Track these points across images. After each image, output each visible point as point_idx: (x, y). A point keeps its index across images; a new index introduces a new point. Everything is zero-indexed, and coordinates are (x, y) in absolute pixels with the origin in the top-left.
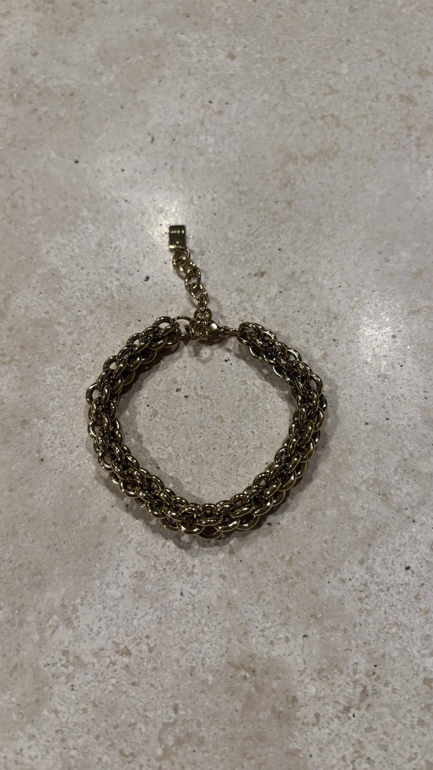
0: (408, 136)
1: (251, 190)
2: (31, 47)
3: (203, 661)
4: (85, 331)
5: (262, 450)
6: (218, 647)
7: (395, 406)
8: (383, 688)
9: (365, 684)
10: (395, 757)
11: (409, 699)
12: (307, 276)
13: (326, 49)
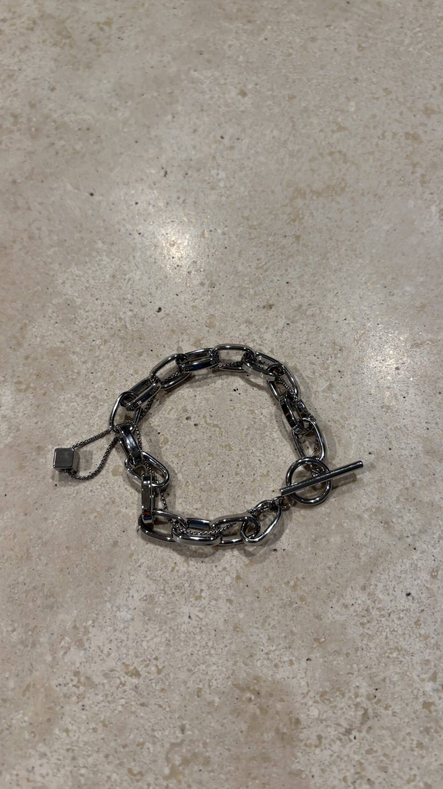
0: (413, 173)
1: (260, 224)
2: (49, 82)
3: (209, 683)
4: (99, 360)
5: (269, 478)
6: (224, 669)
7: (398, 436)
8: (382, 710)
9: (366, 707)
10: (394, 779)
11: (408, 722)
12: (313, 309)
13: (334, 88)
